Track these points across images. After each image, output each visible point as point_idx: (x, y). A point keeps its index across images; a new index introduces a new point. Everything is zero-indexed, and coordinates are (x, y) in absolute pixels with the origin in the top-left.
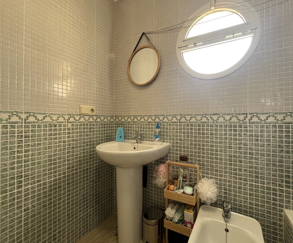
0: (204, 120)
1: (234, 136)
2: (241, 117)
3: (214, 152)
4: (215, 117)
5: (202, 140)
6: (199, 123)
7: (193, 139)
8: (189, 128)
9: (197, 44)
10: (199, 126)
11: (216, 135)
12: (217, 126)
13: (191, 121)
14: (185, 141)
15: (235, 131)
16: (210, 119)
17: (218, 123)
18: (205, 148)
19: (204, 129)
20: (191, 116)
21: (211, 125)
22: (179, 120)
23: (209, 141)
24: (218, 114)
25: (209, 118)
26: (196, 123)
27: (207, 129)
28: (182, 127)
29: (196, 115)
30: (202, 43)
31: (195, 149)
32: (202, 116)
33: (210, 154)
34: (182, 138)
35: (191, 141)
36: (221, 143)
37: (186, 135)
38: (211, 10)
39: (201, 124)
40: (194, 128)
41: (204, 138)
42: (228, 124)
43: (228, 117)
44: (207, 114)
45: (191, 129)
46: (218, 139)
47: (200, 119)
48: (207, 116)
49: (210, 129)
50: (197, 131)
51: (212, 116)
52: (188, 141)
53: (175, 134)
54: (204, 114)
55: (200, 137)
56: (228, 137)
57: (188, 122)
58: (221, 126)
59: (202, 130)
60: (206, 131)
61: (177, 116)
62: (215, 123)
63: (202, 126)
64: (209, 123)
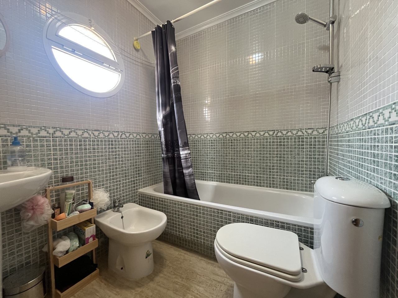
0: (86, 135)
1: (111, 149)
2: (116, 134)
3: (97, 166)
4: (96, 133)
5: (84, 156)
6: (80, 138)
7: (74, 156)
8: (67, 144)
9: (75, 52)
10: (80, 141)
11: (98, 150)
12: (98, 141)
13: (70, 136)
14: (63, 160)
15: (112, 145)
16: (92, 135)
17: (99, 138)
18: (87, 164)
19: (86, 144)
20: (70, 131)
21: (92, 140)
22: (51, 134)
23: (91, 155)
24: (99, 130)
25: (90, 133)
26: (77, 138)
27: (90, 145)
28: (58, 143)
29: (76, 129)
30: (82, 55)
31: (77, 166)
32: (83, 131)
33: (93, 168)
34: (59, 157)
35: (72, 158)
36: (102, 156)
37: (64, 152)
38: (90, 28)
39: (83, 139)
40: (74, 144)
41: (86, 154)
42: (107, 140)
43: (106, 134)
44: (89, 130)
45: (71, 145)
46: (99, 153)
47: (82, 134)
48: (89, 132)
49: (93, 144)
50: (78, 147)
51: (93, 132)
52: (67, 160)
53: (46, 153)
54: (86, 129)
55: (82, 153)
56: (107, 150)
57: (66, 137)
58: (102, 141)
59: (84, 146)
60: (88, 146)
61: (47, 128)
62: (96, 138)
63: (84, 142)
64: (90, 138)
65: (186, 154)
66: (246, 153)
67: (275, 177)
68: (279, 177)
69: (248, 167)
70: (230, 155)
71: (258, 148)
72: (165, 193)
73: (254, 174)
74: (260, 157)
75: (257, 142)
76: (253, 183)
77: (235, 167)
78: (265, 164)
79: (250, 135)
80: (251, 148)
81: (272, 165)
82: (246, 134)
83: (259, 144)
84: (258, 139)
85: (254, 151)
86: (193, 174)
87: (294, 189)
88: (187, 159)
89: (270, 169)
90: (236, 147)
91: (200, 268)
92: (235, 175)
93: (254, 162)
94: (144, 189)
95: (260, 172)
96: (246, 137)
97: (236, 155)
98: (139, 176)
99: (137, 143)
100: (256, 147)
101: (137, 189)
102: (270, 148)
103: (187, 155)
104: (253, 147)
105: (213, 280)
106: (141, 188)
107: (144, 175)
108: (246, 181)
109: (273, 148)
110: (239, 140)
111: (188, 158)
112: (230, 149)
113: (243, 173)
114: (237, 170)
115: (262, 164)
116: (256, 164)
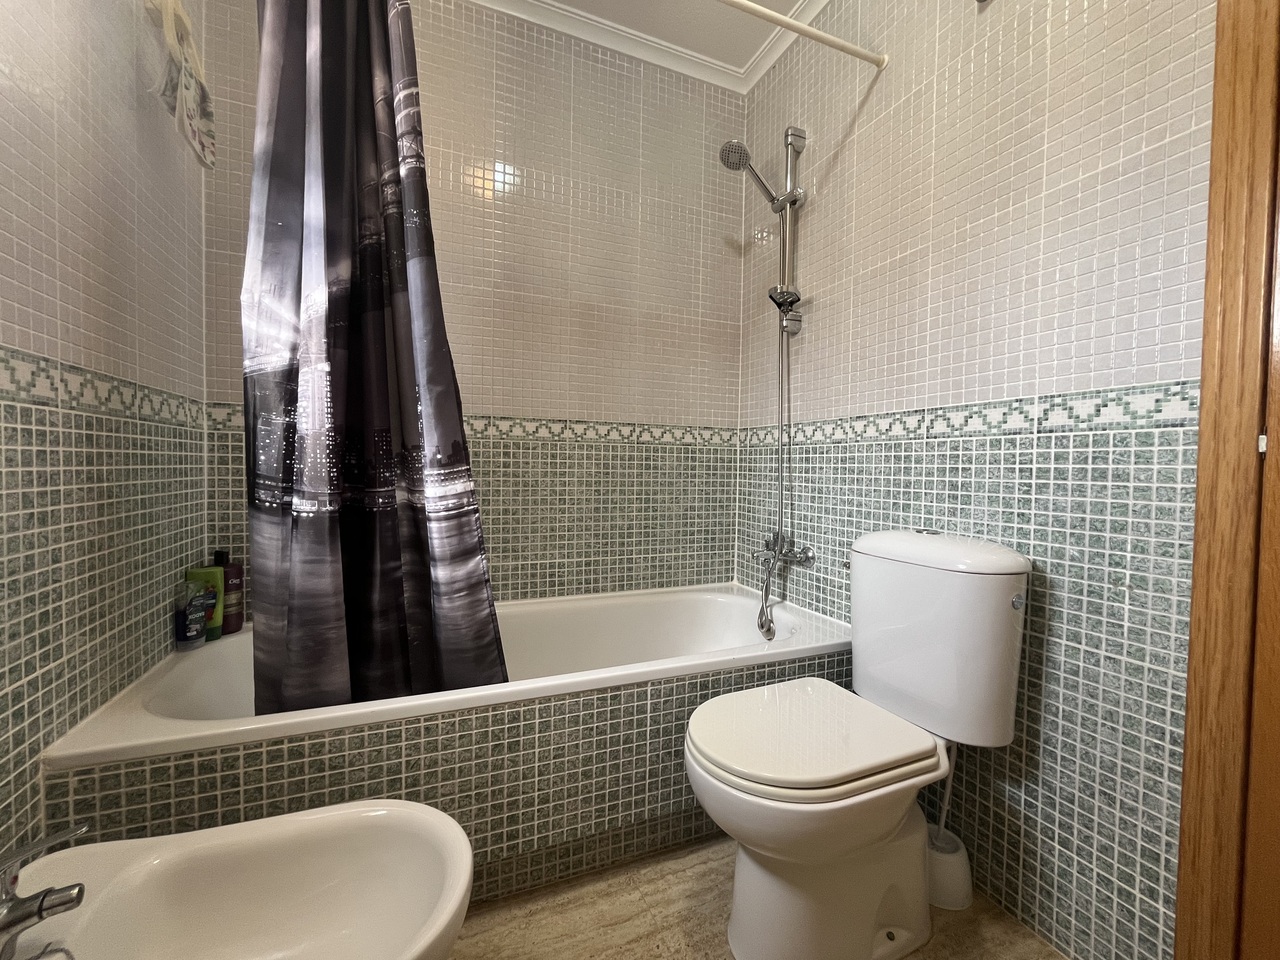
65: (459, 496)
66: (555, 492)
67: (634, 556)
68: (642, 556)
69: (562, 537)
70: (501, 498)
71: (590, 475)
72: (261, 710)
73: (579, 555)
74: (597, 501)
75: (589, 458)
76: (575, 587)
77: (516, 539)
78: (609, 523)
79: (568, 434)
80: (572, 475)
81: (626, 523)
82: (556, 428)
83: (594, 462)
84: (592, 447)
85: (580, 483)
86: (488, 581)
87: (676, 584)
88: (464, 519)
89: (621, 536)
90: (521, 470)
91: (557, 946)
92: (516, 568)
93: (580, 520)
94: (73, 730)
95: (595, 547)
96: (556, 438)
97: (520, 498)
98: (45, 658)
99: (34, 428)
100: (585, 470)
101: (34, 751)
102: (623, 475)
103: (465, 500)
104: (576, 470)
105: (629, 943)
106: (61, 734)
107: (71, 646)
108: (552, 584)
109: (629, 476)
110: (534, 449)
111: (467, 513)
112: (501, 479)
113: (544, 557)
114: (524, 549)
115: (601, 524)
116: (584, 524)
